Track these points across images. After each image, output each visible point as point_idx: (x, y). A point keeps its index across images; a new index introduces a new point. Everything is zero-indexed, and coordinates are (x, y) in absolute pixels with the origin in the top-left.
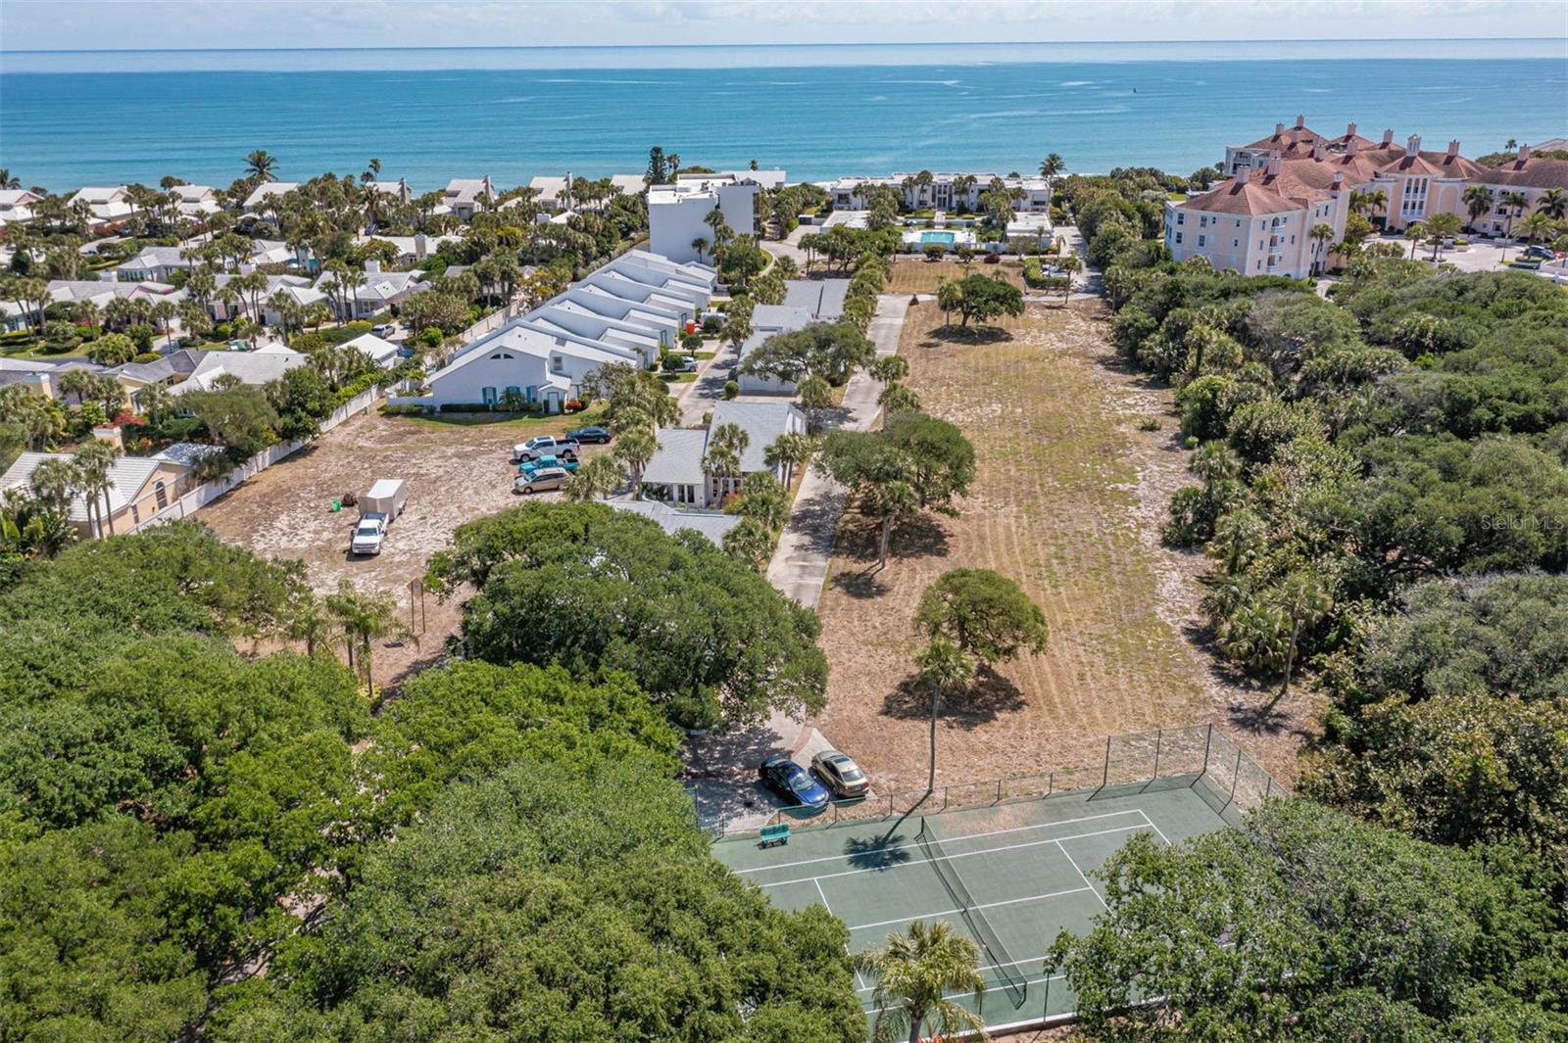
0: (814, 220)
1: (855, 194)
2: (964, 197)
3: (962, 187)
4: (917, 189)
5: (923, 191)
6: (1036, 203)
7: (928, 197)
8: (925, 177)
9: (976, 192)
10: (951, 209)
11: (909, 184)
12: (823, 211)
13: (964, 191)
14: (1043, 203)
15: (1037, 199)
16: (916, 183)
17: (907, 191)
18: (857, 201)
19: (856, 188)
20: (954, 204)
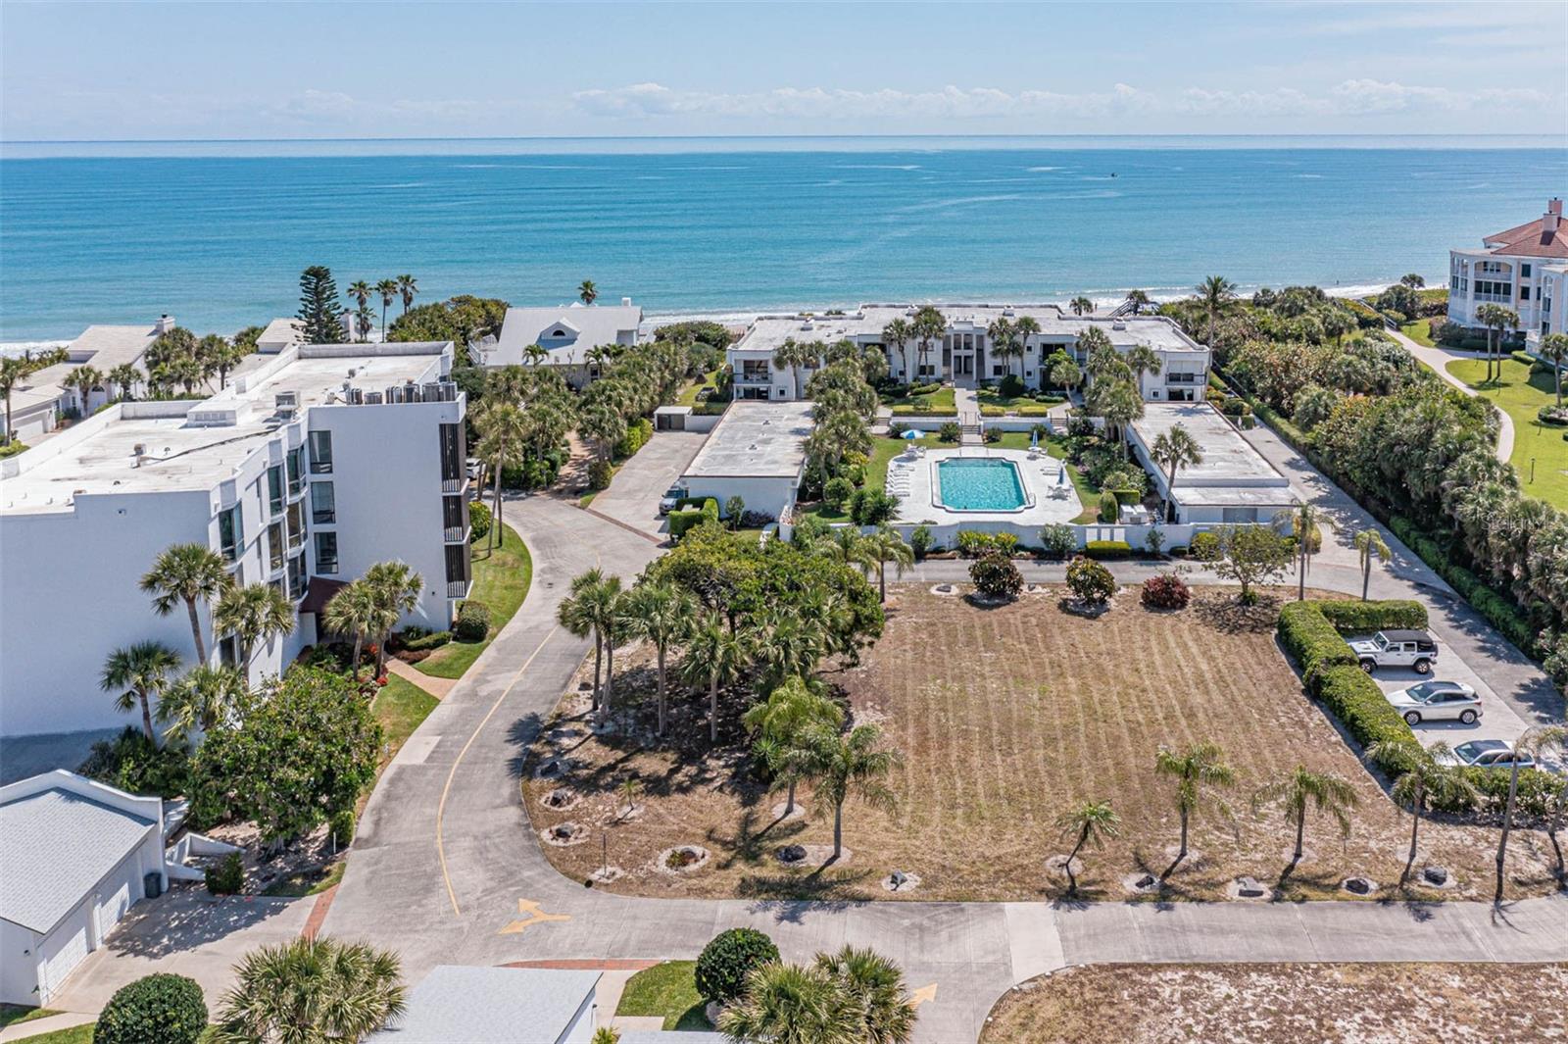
0: (691, 421)
1: (780, 363)
2: (1013, 361)
3: (1009, 338)
4: (912, 345)
5: (924, 347)
6: (1173, 378)
7: (935, 358)
8: (929, 321)
9: (1038, 351)
10: (984, 383)
11: (896, 335)
12: (713, 398)
13: (1016, 350)
14: (1190, 378)
15: (1176, 370)
16: (913, 332)
17: (893, 349)
18: (783, 378)
19: (782, 351)
20: (989, 373)
